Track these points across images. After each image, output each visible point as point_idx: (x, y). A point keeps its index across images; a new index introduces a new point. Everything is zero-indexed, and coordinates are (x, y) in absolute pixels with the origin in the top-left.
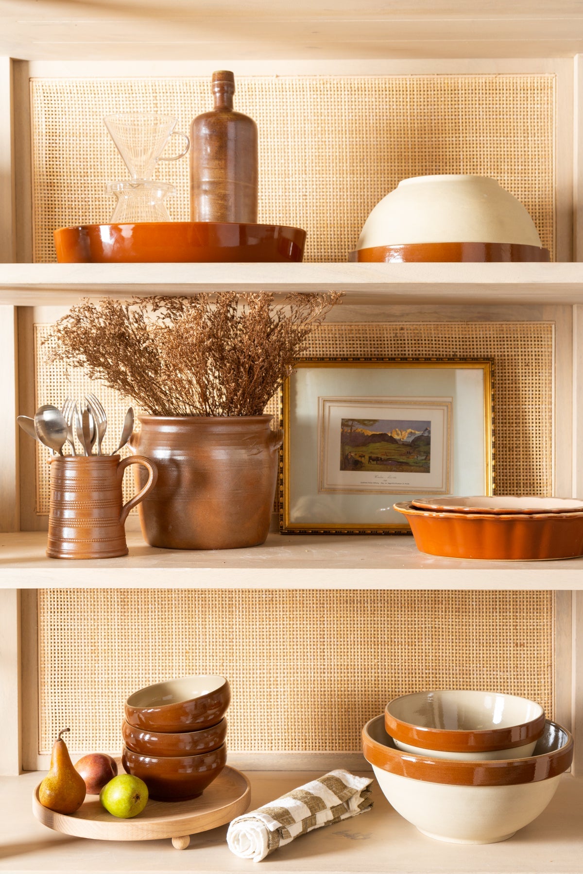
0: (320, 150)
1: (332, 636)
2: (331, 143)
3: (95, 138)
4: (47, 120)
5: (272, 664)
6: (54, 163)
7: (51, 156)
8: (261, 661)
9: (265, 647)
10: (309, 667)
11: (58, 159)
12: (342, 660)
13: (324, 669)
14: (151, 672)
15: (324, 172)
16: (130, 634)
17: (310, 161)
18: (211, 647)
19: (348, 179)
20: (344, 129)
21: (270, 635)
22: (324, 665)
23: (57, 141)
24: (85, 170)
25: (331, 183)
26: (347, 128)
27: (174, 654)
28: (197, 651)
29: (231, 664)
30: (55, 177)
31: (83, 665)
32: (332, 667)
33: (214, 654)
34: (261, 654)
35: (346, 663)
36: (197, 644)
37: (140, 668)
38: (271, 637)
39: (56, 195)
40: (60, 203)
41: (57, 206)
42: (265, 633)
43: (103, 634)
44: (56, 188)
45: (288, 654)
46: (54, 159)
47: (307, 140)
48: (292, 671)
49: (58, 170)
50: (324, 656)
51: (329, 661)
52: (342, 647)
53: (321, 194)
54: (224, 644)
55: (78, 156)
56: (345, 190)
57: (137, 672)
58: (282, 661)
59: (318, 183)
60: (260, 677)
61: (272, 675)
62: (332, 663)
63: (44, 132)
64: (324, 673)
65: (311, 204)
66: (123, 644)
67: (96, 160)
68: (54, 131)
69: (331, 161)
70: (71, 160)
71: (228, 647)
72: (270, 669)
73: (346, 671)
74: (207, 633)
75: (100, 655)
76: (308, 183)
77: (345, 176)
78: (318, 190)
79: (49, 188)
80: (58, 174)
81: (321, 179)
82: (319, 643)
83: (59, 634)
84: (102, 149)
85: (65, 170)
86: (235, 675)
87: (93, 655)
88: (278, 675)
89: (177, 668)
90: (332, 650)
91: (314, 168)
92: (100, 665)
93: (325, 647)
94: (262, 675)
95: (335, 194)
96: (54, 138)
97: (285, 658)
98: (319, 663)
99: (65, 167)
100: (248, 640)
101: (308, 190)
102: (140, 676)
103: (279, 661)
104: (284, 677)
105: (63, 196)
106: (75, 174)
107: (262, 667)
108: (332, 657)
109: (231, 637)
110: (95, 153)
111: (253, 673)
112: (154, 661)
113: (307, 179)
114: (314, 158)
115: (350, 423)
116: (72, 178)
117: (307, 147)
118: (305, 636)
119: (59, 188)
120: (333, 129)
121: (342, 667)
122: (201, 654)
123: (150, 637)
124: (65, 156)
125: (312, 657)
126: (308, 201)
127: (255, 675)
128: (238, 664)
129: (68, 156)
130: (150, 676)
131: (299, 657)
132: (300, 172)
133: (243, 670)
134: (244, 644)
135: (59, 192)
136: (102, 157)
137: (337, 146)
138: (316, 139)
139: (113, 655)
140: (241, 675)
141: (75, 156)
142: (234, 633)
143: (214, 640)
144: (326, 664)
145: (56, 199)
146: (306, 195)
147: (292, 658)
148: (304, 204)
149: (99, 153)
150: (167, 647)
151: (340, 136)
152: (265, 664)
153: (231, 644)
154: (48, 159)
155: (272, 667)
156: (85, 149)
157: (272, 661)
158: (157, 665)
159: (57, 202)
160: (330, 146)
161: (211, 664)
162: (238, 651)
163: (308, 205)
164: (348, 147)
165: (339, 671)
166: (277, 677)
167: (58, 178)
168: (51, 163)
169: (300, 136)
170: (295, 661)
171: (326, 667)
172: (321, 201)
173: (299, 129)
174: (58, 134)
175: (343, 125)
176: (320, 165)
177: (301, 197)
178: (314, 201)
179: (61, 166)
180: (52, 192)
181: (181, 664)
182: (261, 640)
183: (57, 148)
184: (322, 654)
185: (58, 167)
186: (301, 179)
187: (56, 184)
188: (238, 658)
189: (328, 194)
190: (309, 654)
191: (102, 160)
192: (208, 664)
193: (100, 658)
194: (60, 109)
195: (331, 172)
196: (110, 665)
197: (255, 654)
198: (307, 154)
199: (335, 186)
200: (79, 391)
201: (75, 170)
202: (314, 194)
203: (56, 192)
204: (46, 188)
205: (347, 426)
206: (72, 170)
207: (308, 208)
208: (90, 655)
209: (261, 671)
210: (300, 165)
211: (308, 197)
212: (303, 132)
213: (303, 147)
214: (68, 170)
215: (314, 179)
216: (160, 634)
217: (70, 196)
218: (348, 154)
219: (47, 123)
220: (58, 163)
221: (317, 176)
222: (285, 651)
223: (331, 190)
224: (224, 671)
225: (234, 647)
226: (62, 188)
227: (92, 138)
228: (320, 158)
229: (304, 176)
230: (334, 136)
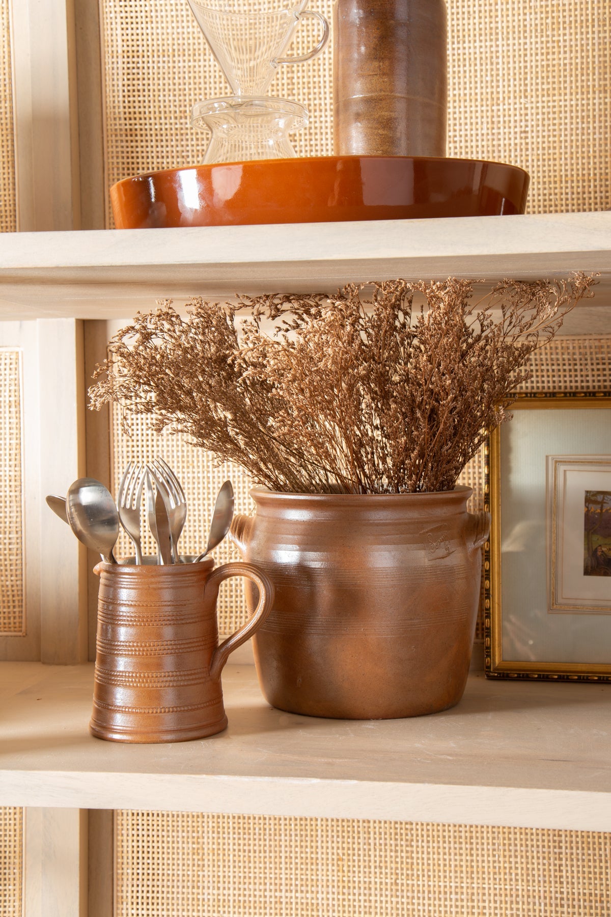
0: (550, 57)
1: (574, 845)
2: (567, 44)
3: (197, 58)
4: (124, 32)
5: (475, 885)
6: (136, 99)
7: (131, 88)
8: (458, 880)
9: (464, 857)
10: (536, 894)
11: (141, 93)
12: (591, 887)
13: (562, 899)
14: (283, 888)
15: (556, 92)
16: (251, 826)
17: (533, 76)
18: (377, 853)
19: (596, 101)
20: (590, 18)
21: (471, 838)
22: (562, 893)
23: (140, 65)
24: (182, 109)
25: (568, 109)
26: (595, 17)
27: (319, 861)
28: (356, 858)
29: (410, 882)
30: (137, 121)
31: (180, 873)
32: (576, 896)
33: (382, 865)
34: (458, 869)
35: (598, 892)
36: (356, 846)
37: (267, 881)
38: (474, 841)
39: (139, 149)
40: (144, 160)
41: (140, 166)
42: (463, 834)
43: (211, 824)
44: (139, 138)
45: (502, 871)
46: (136, 93)
47: (528, 41)
48: (508, 899)
49: (142, 110)
50: (561, 877)
51: (569, 886)
52: (591, 864)
53: (551, 128)
54: (398, 848)
55: (171, 87)
56: (591, 120)
57: (262, 887)
58: (491, 881)
59: (545, 110)
60: (457, 906)
61: (475, 904)
62: (575, 891)
63: (120, 52)
64: (562, 906)
65: (534, 146)
66: (241, 842)
67: (197, 91)
68: (135, 48)
69: (567, 73)
70: (161, 93)
71: (404, 854)
72: (473, 894)
73: (598, 904)
74: (371, 830)
75: (205, 857)
76: (529, 112)
77: (590, 96)
78: (546, 122)
79: (129, 138)
80: (142, 116)
81: (551, 104)
82: (552, 855)
83: (145, 822)
84: (207, 75)
85: (152, 109)
86: (415, 901)
87: (195, 857)
88: (486, 904)
89: (324, 883)
90: (575, 869)
91: (539, 87)
92: (206, 873)
93: (563, 862)
94: (459, 903)
95: (573, 126)
96: (135, 60)
97: (497, 876)
98: (552, 889)
99: (151, 104)
100: (435, 845)
101: (529, 124)
102: (267, 893)
103: (486, 881)
104: (496, 908)
105: (149, 149)
106: (168, 115)
107: (458, 890)
108: (575, 880)
109: (409, 837)
110: (197, 80)
111: (446, 899)
112: (288, 871)
113: (528, 105)
114: (539, 69)
115: (600, 498)
116: (163, 121)
117: (528, 52)
118: (529, 843)
119: (143, 138)
120: (572, 19)
121: (592, 898)
122: (362, 864)
123: (282, 832)
124: (151, 87)
125: (541, 879)
126: (529, 140)
127: (448, 903)
128: (420, 883)
129: (156, 88)
130: (283, 894)
131: (519, 877)
132: (517, 94)
133: (429, 892)
134: (430, 850)
135: (144, 144)
136: (207, 86)
137: (579, 48)
138: (544, 39)
139: (226, 858)
140: (426, 902)
141: (166, 87)
142: (414, 832)
143: (382, 842)
144: (564, 890)
145: (140, 155)
146: (526, 132)
147: (507, 877)
148: (523, 147)
149: (202, 80)
150: (308, 850)
151: (584, 30)
152: (464, 885)
153: (409, 849)
154: (126, 93)
155: (475, 891)
156: (181, 75)
157: (475, 880)
158: (293, 877)
159: (140, 160)
160: (567, 49)
161: (378, 880)
162: (420, 861)
163: (530, 147)
164: (596, 48)
165: (587, 904)
166: (484, 907)
167: (142, 121)
168: (131, 99)
169: (516, 35)
170: (513, 883)
171: (565, 896)
172: (551, 139)
173: (516, 24)
174: (140, 54)
175: (589, 12)
176: (550, 80)
177: (518, 136)
178: (540, 140)
179: (146, 104)
180: (134, 144)
181: (330, 878)
182: (457, 846)
183: (140, 76)
184: (557, 874)
185: (141, 104)
186: (517, 106)
187: (138, 132)
188: (420, 873)
189: (562, 127)
190: (535, 872)
191: (208, 91)
192: (372, 880)
193: (206, 862)
194: (143, 14)
195: (568, 91)
196: (221, 874)
197: (447, 868)
198: (528, 64)
199: (574, 114)
200: (175, 449)
201: (167, 109)
202: (540, 128)
203: (139, 144)
204: (124, 138)
205: (596, 502)
206: (162, 109)
207: (529, 152)
208: (190, 857)
209: (458, 897)
210: (517, 83)
211: (529, 135)
212: (521, 29)
213: (522, 53)
214: (157, 110)
215: (540, 105)
216: (298, 827)
217: (159, 149)
218: (596, 60)
219: (125, 37)
220: (141, 99)
221: (545, 99)
222: (497, 865)
223: (568, 121)
224: (399, 893)
225: (414, 855)
226: (148, 138)
227: (191, 58)
228: (550, 69)
229: (523, 100)
230: (573, 31)
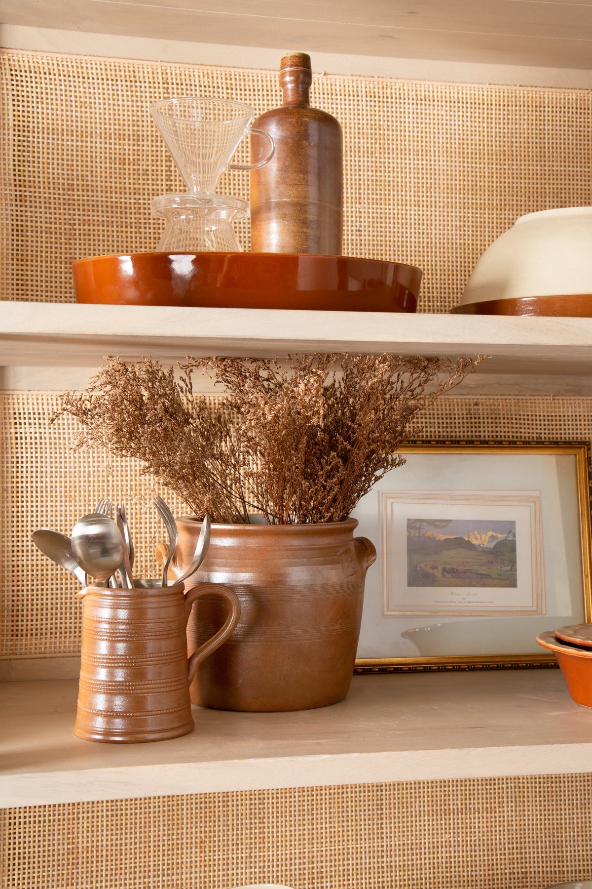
0: (378, 174)
1: (392, 806)
2: (391, 165)
3: (84, 139)
4: (15, 108)
5: (315, 850)
6: (26, 169)
7: (21, 158)
8: (301, 847)
9: (306, 827)
10: (363, 850)
11: (31, 164)
12: (405, 838)
13: (383, 851)
14: (151, 874)
15: (383, 202)
16: (124, 822)
17: (366, 187)
18: (235, 832)
19: (412, 212)
20: (407, 147)
21: (313, 810)
22: (382, 846)
23: (31, 139)
24: (70, 182)
25: (391, 216)
26: (411, 147)
27: (184, 846)
28: (216, 839)
29: (261, 854)
30: (27, 189)
31: (55, 873)
32: (393, 848)
33: (239, 842)
34: (301, 837)
35: (409, 842)
36: (216, 829)
37: (137, 870)
38: (314, 812)
39: (28, 214)
40: (33, 224)
41: (29, 228)
42: (306, 808)
43: (85, 825)
44: (28, 204)
45: (336, 834)
46: (26, 164)
47: (361, 159)
48: (341, 857)
49: (32, 179)
50: (382, 833)
51: (388, 840)
52: (405, 820)
53: (379, 229)
54: (253, 826)
55: (60, 162)
56: (408, 226)
57: (132, 876)
58: (328, 844)
59: (375, 215)
60: (300, 869)
61: (315, 865)
62: (393, 843)
63: (11, 125)
64: (383, 857)
65: (367, 242)
66: (114, 837)
67: (84, 168)
68: (26, 124)
69: (391, 188)
70: (50, 166)
71: (257, 831)
72: (313, 857)
73: (410, 852)
74: (230, 813)
75: (80, 856)
76: (362, 215)
77: (408, 208)
78: (375, 225)
79: (18, 203)
80: (32, 184)
81: (379, 211)
82: (375, 817)
83: (22, 831)
84: (94, 154)
85: (41, 179)
86: (266, 870)
87: (70, 857)
88: (324, 864)
89: (188, 865)
90: (392, 825)
91: (370, 196)
92: (80, 870)
93: (384, 821)
94: (302, 866)
95: (396, 230)
96: (26, 134)
97: (332, 840)
98: (375, 844)
99: (41, 175)
100: (283, 819)
101: (363, 224)
102: (137, 881)
103: (324, 845)
104: (331, 866)
105: (38, 215)
106: (56, 186)
107: (301, 855)
108: (392, 835)
109: (261, 816)
110: (84, 159)
111: (291, 865)
112: (156, 859)
113: (362, 210)
114: (370, 183)
115: (418, 524)
116: (52, 191)
117: (362, 168)
118: (358, 808)
119: (33, 204)
120: (395, 147)
121: (405, 847)
122: (221, 843)
123: (152, 824)
124: (41, 160)
125: (367, 837)
126: (362, 238)
127: (293, 867)
128: (270, 853)
129: (45, 160)
130: (151, 880)
131: (350, 838)
132: (353, 200)
133: (278, 860)
134: (279, 824)
135: (33, 209)
136: (94, 164)
137: (399, 170)
138: (374, 159)
139: (99, 854)
140: (275, 869)
141: (55, 162)
142: (266, 811)
143: (239, 822)
144: (384, 844)
145: (29, 219)
146: (360, 231)
147: (341, 839)
148: (358, 242)
149: (89, 159)
150: (174, 837)
151: (403, 156)
152: (306, 850)
153: (261, 825)
154: (16, 163)
155: (315, 854)
156: (69, 152)
157: (315, 845)
158: (160, 863)
159: (29, 224)
160: (391, 169)
161: (235, 856)
162: (270, 835)
163: (363, 242)
164: (412, 171)
165: (401, 853)
166: (322, 867)
167: (32, 189)
168: (22, 168)
169: (353, 154)
170: (345, 843)
171: (385, 848)
172: (379, 238)
173: (352, 144)
174: (31, 129)
175: (407, 143)
176: (378, 192)
177: (354, 233)
178: (371, 238)
179: (36, 174)
180: (23, 209)
181: (193, 859)
182: (301, 818)
183: (31, 149)
184: (379, 831)
185: (31, 174)
186: (353, 210)
187: (28, 199)
188: (270, 845)
189: (387, 230)
190: (362, 832)
191: (94, 169)
192: (230, 856)
193: (80, 860)
194: (34, 95)
195: (391, 202)
196: (94, 869)
197: (292, 838)
198: (362, 177)
199: (396, 221)
200: (58, 484)
201: (56, 181)
202: (371, 229)
203: (28, 209)
204: (14, 203)
205: (415, 528)
206: (51, 180)
207: (363, 247)
208: (65, 857)
209: (301, 861)
210: (353, 191)
211: (363, 233)
212: (357, 149)
213: (357, 168)
214: (46, 180)
215: (370, 210)
216: (166, 818)
217: (48, 215)
218: (412, 180)
219: (16, 113)
220: (31, 169)
221: (374, 206)
222: (332, 830)
223: (391, 225)
224: (252, 865)
225: (266, 830)
226: (38, 204)
227: (79, 139)
228: (378, 183)
229: (358, 205)
230: (395, 156)
